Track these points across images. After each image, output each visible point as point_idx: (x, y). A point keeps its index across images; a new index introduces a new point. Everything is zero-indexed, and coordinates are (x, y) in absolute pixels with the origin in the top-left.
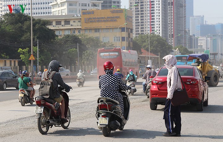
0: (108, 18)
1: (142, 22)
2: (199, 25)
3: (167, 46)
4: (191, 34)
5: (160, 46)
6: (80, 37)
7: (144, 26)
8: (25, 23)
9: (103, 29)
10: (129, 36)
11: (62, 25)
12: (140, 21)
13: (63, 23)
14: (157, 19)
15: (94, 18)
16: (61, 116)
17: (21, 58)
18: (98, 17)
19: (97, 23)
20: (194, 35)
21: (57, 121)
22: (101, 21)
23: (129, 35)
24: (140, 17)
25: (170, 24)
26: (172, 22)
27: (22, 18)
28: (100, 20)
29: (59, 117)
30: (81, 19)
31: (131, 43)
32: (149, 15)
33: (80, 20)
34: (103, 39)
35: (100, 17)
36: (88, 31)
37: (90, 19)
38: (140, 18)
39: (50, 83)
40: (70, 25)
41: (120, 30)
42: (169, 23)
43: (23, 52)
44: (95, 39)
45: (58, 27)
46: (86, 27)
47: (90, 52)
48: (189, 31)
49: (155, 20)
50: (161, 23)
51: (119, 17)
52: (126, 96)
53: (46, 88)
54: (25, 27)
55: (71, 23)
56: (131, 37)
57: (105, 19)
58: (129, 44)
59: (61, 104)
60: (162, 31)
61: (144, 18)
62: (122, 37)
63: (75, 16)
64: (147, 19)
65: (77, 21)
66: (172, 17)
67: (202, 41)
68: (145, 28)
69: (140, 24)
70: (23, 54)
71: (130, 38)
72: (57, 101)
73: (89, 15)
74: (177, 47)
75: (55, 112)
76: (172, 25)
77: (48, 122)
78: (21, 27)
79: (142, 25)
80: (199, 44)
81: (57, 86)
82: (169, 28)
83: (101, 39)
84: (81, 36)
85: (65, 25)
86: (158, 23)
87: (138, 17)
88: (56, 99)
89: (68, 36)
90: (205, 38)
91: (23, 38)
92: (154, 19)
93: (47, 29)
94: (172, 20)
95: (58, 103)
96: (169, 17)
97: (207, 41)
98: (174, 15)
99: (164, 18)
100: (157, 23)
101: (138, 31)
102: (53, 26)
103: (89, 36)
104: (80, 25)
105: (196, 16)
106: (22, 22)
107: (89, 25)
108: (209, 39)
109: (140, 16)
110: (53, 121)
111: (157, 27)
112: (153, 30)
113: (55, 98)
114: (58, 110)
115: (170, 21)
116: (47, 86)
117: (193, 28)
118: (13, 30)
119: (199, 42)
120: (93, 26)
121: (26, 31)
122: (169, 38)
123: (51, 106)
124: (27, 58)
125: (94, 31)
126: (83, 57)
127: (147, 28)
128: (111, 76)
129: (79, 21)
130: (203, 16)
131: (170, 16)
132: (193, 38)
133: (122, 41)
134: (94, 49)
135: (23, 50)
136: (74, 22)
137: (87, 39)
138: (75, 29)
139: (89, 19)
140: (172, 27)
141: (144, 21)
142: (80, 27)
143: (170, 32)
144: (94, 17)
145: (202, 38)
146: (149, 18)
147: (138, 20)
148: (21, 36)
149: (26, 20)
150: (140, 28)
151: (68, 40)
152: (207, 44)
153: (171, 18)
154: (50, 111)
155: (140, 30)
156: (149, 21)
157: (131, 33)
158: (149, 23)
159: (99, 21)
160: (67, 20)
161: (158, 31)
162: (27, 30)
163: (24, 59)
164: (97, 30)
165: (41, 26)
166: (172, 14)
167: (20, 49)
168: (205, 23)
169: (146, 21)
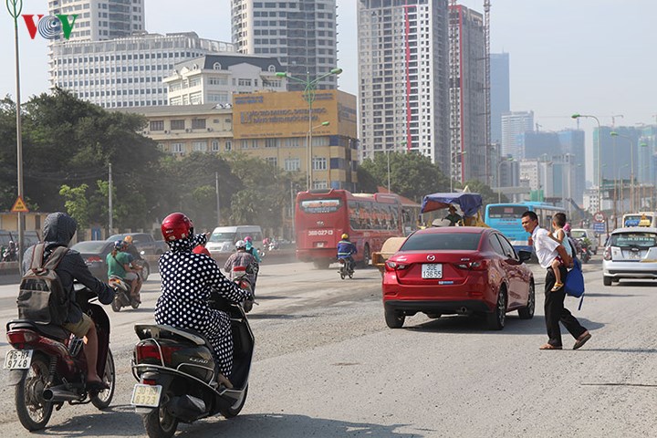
0: (297, 112)
1: (388, 126)
2: (523, 134)
3: (442, 182)
4: (504, 154)
5: (424, 181)
6: (228, 159)
7: (394, 136)
8: (80, 121)
9: (286, 138)
10: (348, 157)
11: (187, 130)
12: (383, 122)
13: (188, 125)
14: (424, 117)
15: (263, 113)
16: (87, 373)
17: (67, 208)
18: (274, 110)
19: (271, 125)
20: (510, 156)
21: (75, 390)
22: (281, 121)
23: (348, 153)
24: (383, 113)
25: (453, 129)
26: (459, 126)
27: (73, 109)
28: (278, 117)
29: (83, 376)
30: (231, 114)
31: (353, 172)
32: (405, 108)
33: (229, 117)
34: (286, 164)
35: (279, 109)
36: (250, 145)
37: (254, 114)
38: (383, 117)
39: (49, 284)
40: (206, 130)
41: (326, 142)
42: (451, 127)
43: (73, 194)
44: (265, 162)
45: (177, 134)
46: (243, 133)
47: (251, 194)
48: (499, 146)
49: (420, 121)
50: (432, 127)
51: (322, 111)
52: (240, 320)
53: (40, 300)
54: (80, 132)
55: (209, 124)
56: (353, 158)
57: (290, 116)
58: (349, 176)
59: (85, 340)
60: (435, 147)
61: (394, 116)
62: (331, 159)
63: (219, 106)
64: (401, 118)
65: (222, 120)
66: (459, 114)
67: (528, 171)
68: (397, 139)
69: (384, 129)
70: (72, 200)
71: (350, 160)
72: (75, 331)
73: (251, 105)
74: (467, 184)
75: (70, 362)
76: (460, 133)
77: (48, 394)
78: (71, 132)
79: (388, 133)
80: (521, 178)
81: (73, 288)
82: (452, 139)
83: (281, 164)
84: (230, 156)
85: (194, 131)
86: (426, 127)
87: (380, 113)
88: (69, 326)
89: (197, 156)
90: (536, 163)
91: (75, 160)
92: (416, 118)
93: (136, 137)
94: (459, 120)
95: (78, 336)
96: (452, 114)
97: (539, 169)
98: (464, 108)
99: (439, 115)
100: (424, 127)
101: (381, 146)
102: (163, 132)
103: (250, 155)
104: (231, 130)
105: (515, 113)
106: (73, 121)
107: (252, 130)
108: (544, 165)
109: (383, 111)
110: (65, 389)
111: (424, 137)
112: (414, 145)
113: (67, 322)
114: (77, 357)
115: (453, 123)
116: (40, 294)
117: (507, 140)
118: (51, 140)
119: (521, 172)
120: (263, 133)
121: (83, 143)
122: (452, 164)
123: (56, 346)
124: (82, 209)
125: (264, 142)
126: (233, 208)
127: (400, 139)
128: (182, 257)
129: (227, 121)
130: (532, 112)
131: (453, 111)
132: (508, 162)
133: (331, 168)
134: (260, 187)
135: (73, 190)
136: (216, 121)
137: (245, 163)
138: (218, 138)
139: (251, 115)
140: (458, 136)
141: (394, 123)
142: (229, 135)
143: (453, 149)
144: (262, 110)
145: (529, 164)
146: (405, 115)
147: (380, 120)
148: (72, 156)
149: (83, 115)
150: (384, 141)
151: (195, 165)
152: (539, 177)
153: (455, 117)
154: (54, 360)
155: (384, 143)
156: (405, 122)
157: (353, 150)
158: (405, 128)
159: (274, 121)
160: (199, 118)
161: (427, 147)
162: (85, 141)
163: (75, 212)
164: (271, 141)
165: (121, 130)
166: (459, 107)
167: (65, 188)
168: (535, 129)
169: (398, 122)
